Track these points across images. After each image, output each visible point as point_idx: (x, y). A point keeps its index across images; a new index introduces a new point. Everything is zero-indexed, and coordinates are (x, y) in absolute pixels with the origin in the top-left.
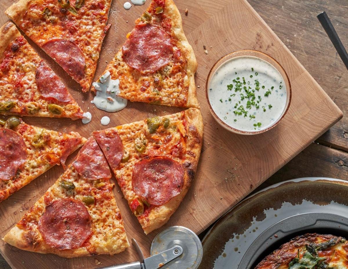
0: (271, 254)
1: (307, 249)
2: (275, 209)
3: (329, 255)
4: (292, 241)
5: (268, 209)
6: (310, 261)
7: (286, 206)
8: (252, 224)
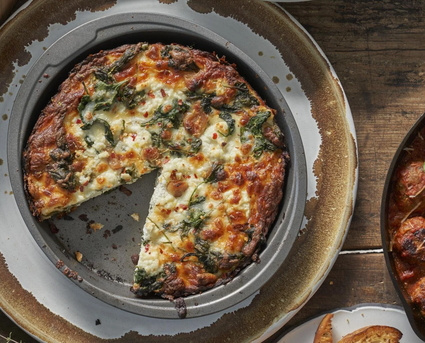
0: (49, 104)
1: (97, 78)
2: (41, 40)
3: (131, 74)
4: (72, 74)
5: (31, 43)
6: (107, 92)
7: (54, 29)
8: (14, 73)
